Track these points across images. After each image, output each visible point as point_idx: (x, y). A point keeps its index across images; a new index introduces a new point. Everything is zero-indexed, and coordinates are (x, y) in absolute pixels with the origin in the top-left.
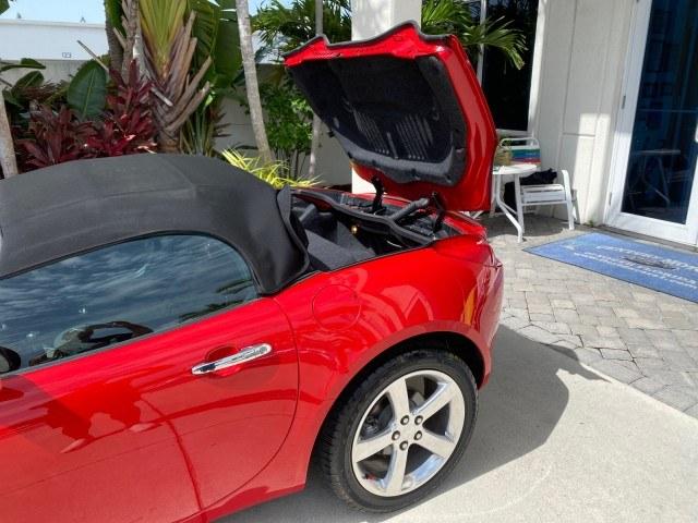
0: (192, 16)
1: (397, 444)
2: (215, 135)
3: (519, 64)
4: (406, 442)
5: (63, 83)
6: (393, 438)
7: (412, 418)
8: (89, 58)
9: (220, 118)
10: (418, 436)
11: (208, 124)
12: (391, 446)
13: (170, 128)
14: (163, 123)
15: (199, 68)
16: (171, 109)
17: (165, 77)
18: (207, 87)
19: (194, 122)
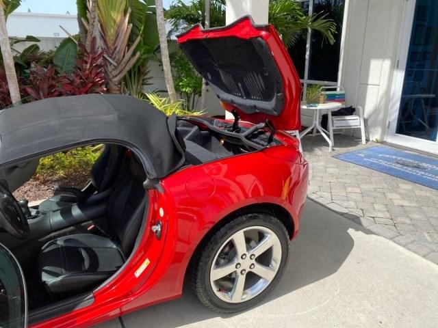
0: (130, 10)
1: (239, 271)
2: (142, 84)
3: (332, 41)
4: (244, 270)
5: (51, 52)
6: (236, 267)
7: (248, 256)
8: (67, 36)
9: (146, 74)
10: (252, 267)
11: (139, 76)
12: (235, 272)
13: (115, 79)
14: (111, 76)
15: (133, 42)
16: (116, 67)
17: (113, 48)
18: (138, 54)
19: (130, 76)
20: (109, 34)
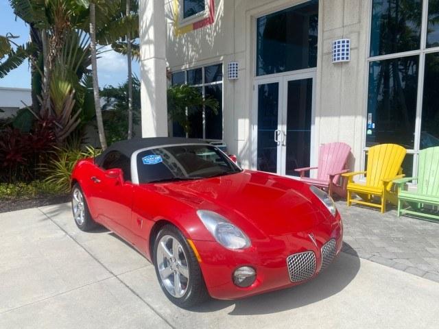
0: (74, 91)
2: (82, 143)
3: (217, 113)
5: (9, 119)
8: (25, 107)
9: (84, 135)
11: (79, 137)
13: (61, 138)
14: (58, 136)
15: (76, 112)
16: (62, 130)
17: (60, 116)
18: (79, 121)
19: (72, 136)
20: (58, 106)
